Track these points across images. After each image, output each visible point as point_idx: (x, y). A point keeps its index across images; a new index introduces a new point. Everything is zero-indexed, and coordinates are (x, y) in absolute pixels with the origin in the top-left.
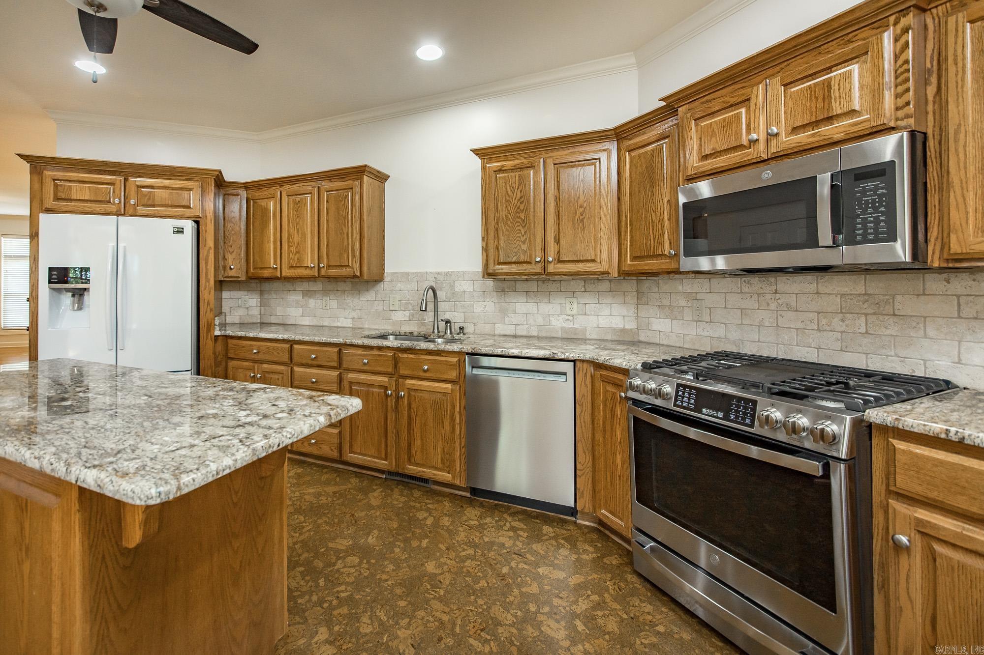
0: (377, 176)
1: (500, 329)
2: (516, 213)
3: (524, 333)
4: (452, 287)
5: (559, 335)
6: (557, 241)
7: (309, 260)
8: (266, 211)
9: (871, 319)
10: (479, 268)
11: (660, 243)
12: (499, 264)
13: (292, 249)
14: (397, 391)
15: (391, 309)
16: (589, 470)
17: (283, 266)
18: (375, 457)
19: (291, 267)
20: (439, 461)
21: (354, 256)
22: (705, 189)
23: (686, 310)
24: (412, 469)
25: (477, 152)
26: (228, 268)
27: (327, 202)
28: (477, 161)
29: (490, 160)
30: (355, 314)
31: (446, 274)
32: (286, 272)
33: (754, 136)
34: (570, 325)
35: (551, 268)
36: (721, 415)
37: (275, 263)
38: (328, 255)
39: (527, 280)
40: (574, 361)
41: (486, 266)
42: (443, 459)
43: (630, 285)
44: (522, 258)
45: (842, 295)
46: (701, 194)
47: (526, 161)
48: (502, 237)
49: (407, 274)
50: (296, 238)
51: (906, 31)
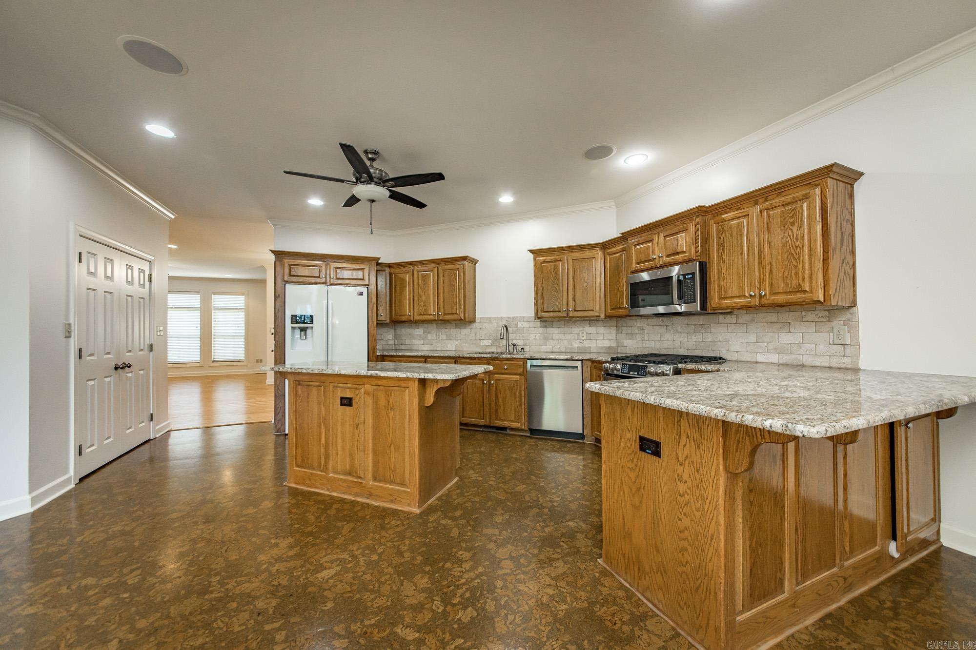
0: (472, 261)
1: (544, 349)
2: (553, 284)
3: (558, 351)
4: (517, 325)
5: (577, 351)
6: (574, 300)
7: (432, 310)
8: (404, 280)
9: (704, 334)
10: (533, 314)
11: (622, 302)
12: (544, 312)
13: (421, 304)
14: (489, 381)
15: (480, 338)
16: (589, 415)
17: (415, 314)
18: (477, 419)
19: (420, 315)
20: (513, 417)
21: (460, 308)
22: (645, 276)
23: (638, 335)
24: (499, 423)
25: (531, 251)
26: (379, 315)
27: (443, 276)
28: (532, 256)
29: (538, 256)
30: (457, 343)
31: (513, 318)
32: (417, 318)
33: (654, 257)
34: (582, 345)
35: (571, 314)
36: (636, 373)
37: (410, 312)
38: (444, 307)
39: (559, 321)
40: (582, 360)
41: (537, 313)
42: (515, 416)
43: (613, 323)
44: (556, 309)
45: (695, 325)
46: (643, 279)
47: (557, 257)
48: (545, 298)
49: (489, 318)
50: (423, 298)
51: (698, 224)
